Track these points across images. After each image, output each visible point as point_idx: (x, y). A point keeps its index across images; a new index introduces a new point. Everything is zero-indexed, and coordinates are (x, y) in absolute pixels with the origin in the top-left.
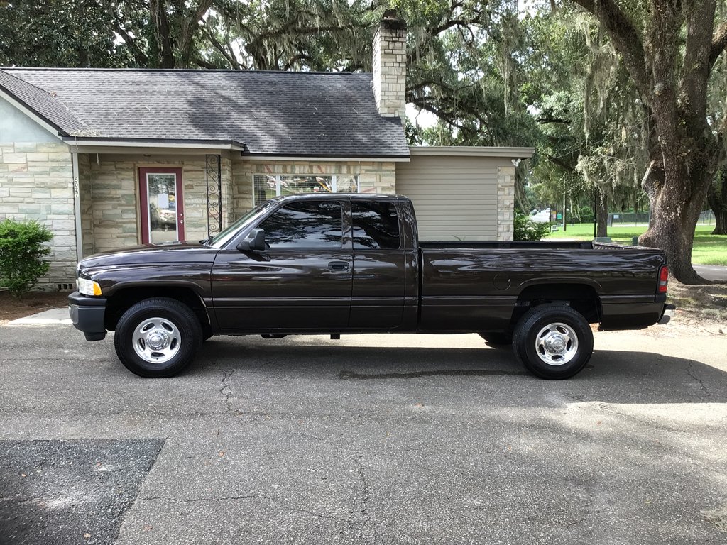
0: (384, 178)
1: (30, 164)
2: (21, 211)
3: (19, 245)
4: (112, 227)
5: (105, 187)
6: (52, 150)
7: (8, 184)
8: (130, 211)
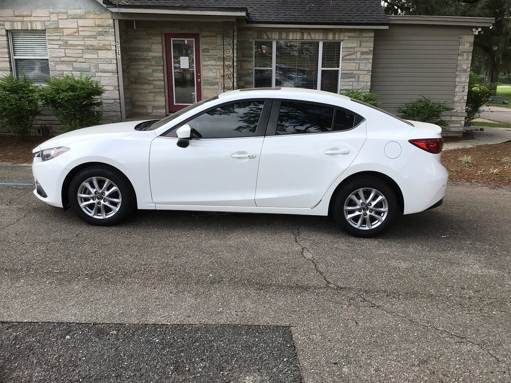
0: (364, 43)
1: (80, 29)
2: (75, 69)
3: (78, 98)
4: (145, 83)
5: (139, 49)
6: (98, 17)
7: (64, 46)
8: (159, 71)
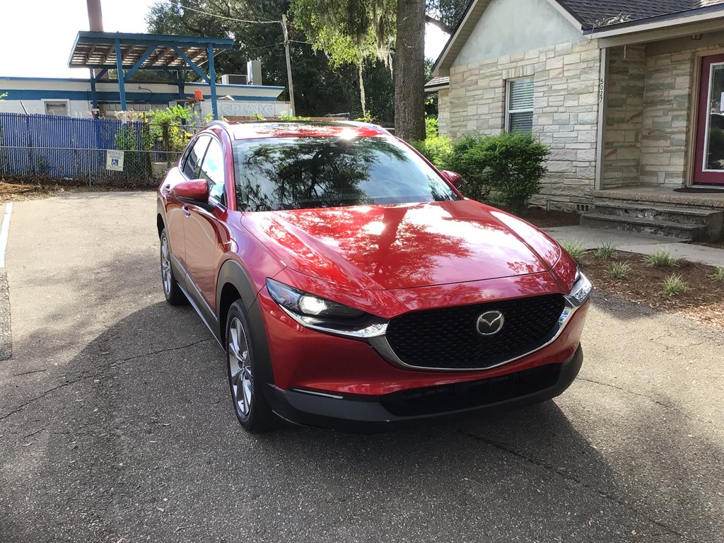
1: (565, 68)
2: (555, 122)
4: (660, 138)
5: (658, 87)
6: (584, 49)
7: (548, 93)
8: (681, 118)
